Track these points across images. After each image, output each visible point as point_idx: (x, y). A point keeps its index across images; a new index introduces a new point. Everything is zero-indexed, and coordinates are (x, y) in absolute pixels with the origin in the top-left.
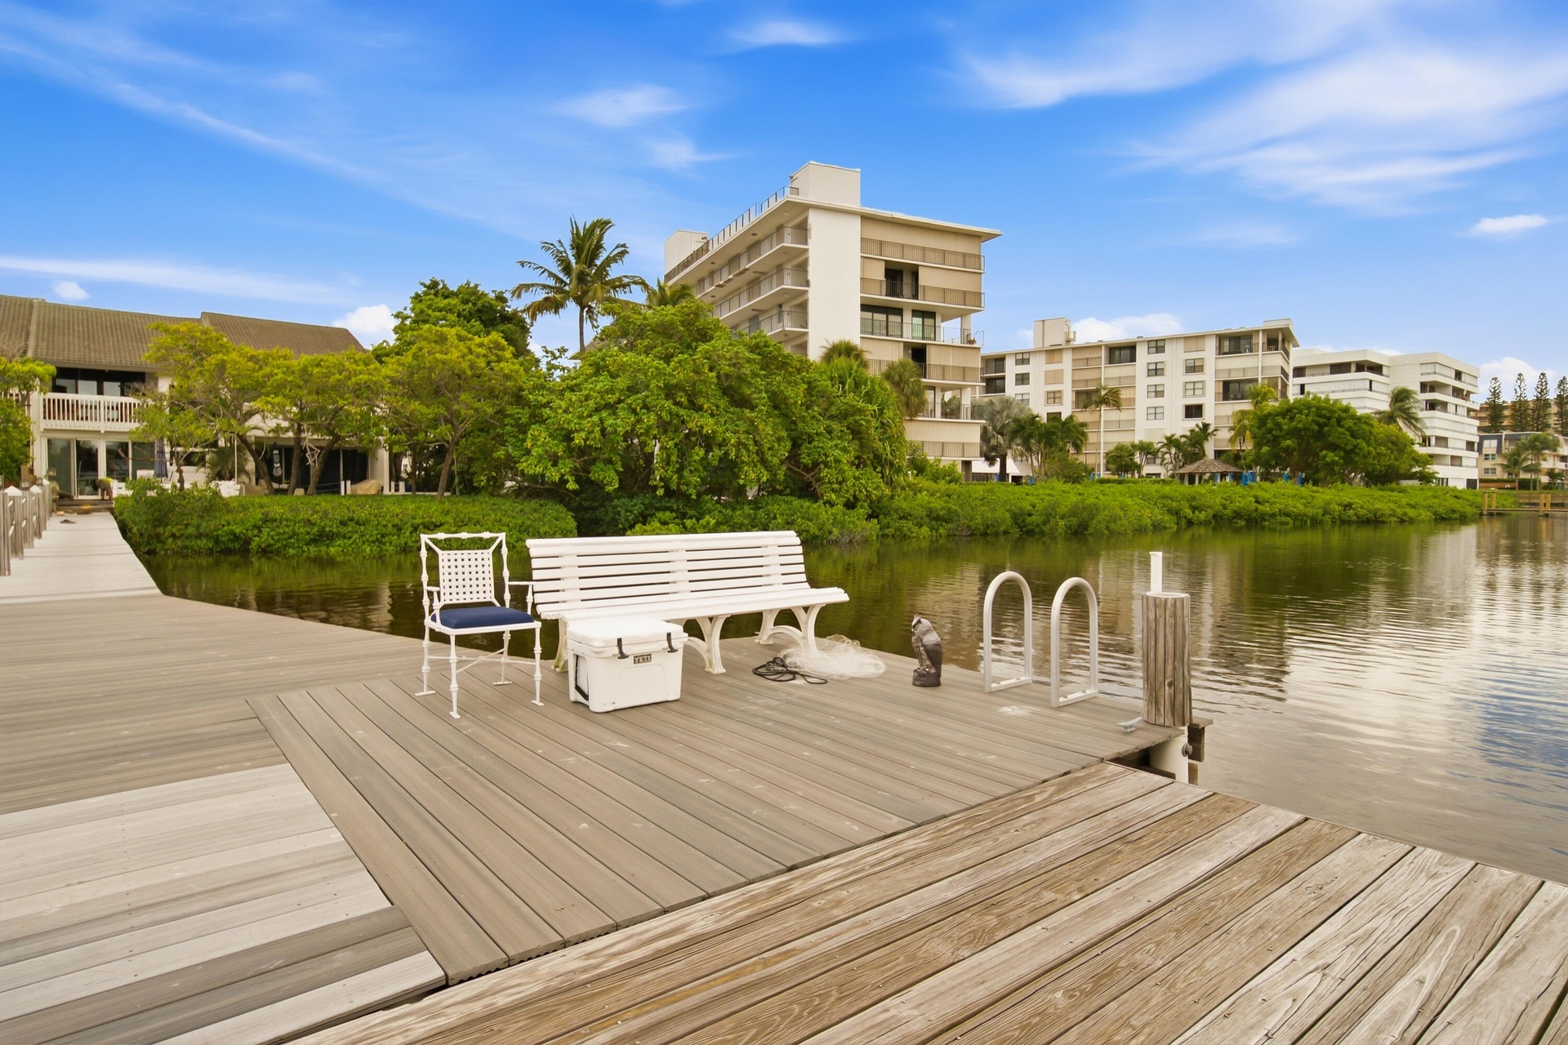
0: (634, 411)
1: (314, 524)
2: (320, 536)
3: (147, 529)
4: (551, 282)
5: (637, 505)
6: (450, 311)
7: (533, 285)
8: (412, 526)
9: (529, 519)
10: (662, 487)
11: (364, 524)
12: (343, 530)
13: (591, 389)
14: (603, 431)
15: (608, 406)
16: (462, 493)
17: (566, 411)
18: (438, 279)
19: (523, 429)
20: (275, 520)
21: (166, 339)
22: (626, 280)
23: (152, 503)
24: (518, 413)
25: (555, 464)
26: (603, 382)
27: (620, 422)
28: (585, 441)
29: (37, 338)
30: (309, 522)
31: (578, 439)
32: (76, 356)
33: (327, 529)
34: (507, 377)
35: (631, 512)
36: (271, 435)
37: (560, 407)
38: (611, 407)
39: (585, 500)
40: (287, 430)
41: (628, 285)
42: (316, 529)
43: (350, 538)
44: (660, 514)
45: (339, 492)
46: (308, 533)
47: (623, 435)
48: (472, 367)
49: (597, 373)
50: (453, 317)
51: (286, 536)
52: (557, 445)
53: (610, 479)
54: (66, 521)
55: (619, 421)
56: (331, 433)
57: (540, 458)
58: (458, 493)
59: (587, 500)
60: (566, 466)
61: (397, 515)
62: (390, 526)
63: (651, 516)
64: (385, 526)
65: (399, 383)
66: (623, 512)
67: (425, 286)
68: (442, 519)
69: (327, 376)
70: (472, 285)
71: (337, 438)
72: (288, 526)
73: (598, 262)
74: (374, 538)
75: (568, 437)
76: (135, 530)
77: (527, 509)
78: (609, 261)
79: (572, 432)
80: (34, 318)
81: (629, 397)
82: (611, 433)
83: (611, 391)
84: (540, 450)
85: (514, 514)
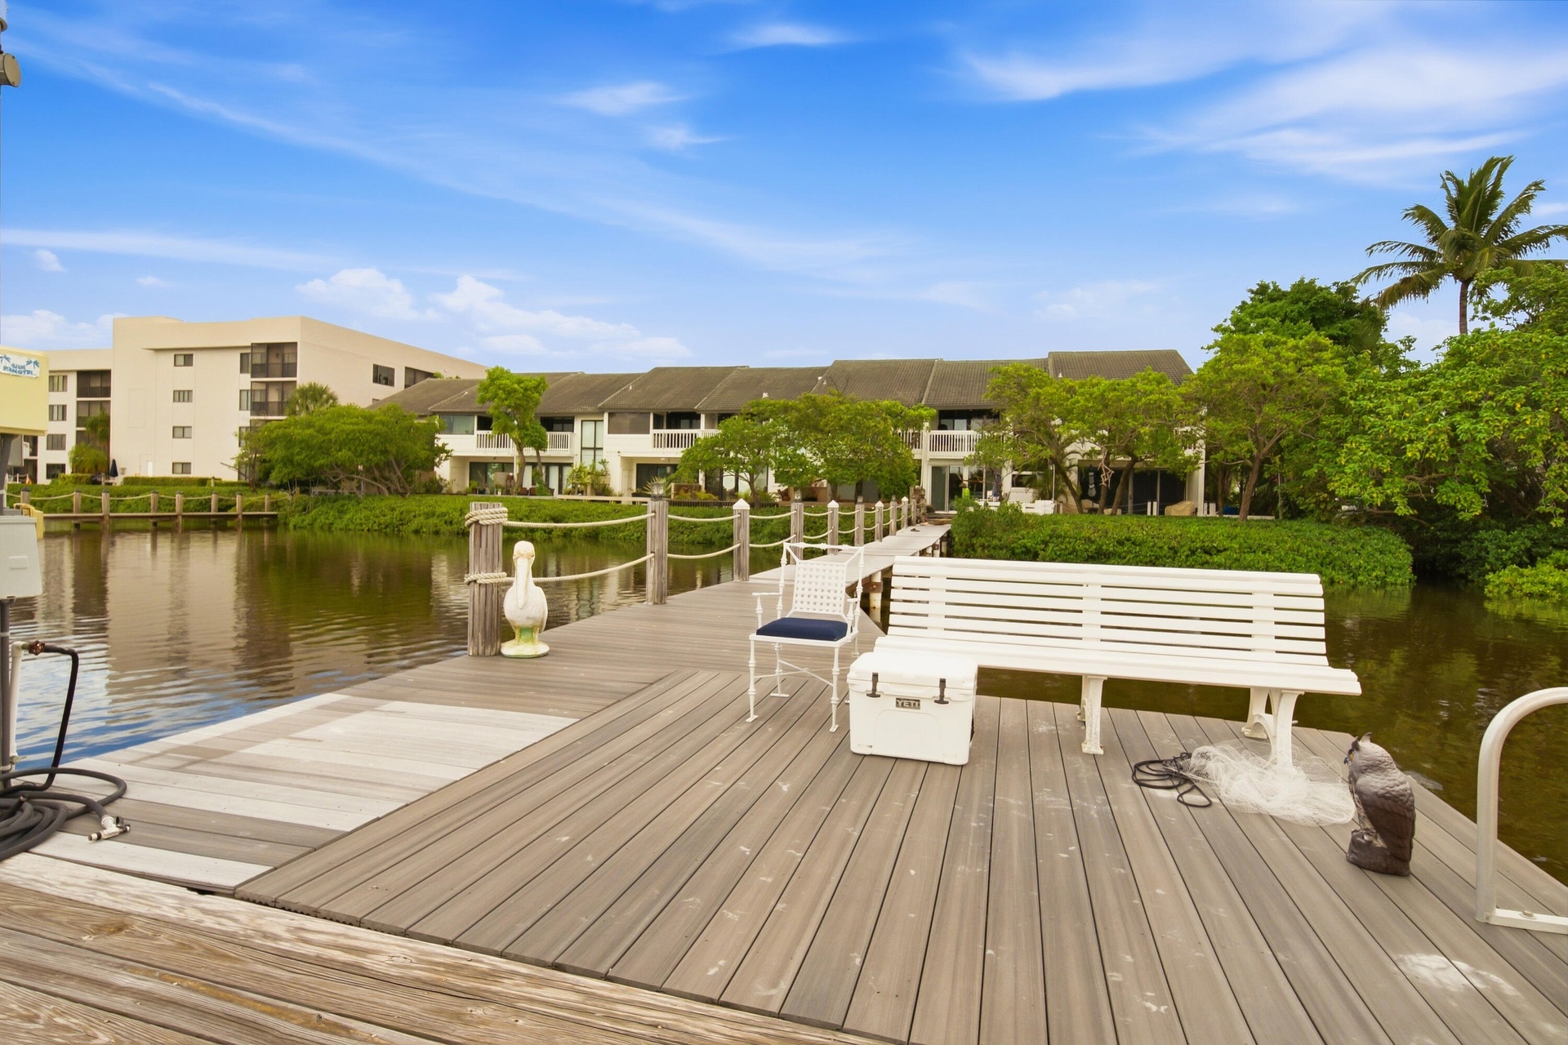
0: (1512, 411)
1: (1093, 542)
2: (1097, 553)
3: (965, 539)
4: (1418, 258)
5: (1519, 540)
6: (1274, 315)
7: (1387, 266)
8: (1190, 549)
9: (1339, 549)
10: (1561, 515)
11: (1140, 545)
12: (1119, 549)
13: (1442, 385)
14: (1454, 442)
15: (1465, 406)
16: (1285, 518)
17: (1400, 416)
18: (1267, 281)
19: (1341, 440)
20: (1060, 536)
21: (1000, 380)
22: (1541, 232)
23: (970, 516)
24: (1336, 423)
25: (1379, 484)
26: (1466, 374)
27: (1485, 428)
28: (1422, 453)
29: (931, 390)
30: (1089, 540)
31: (1412, 452)
32: (954, 399)
33: (1104, 547)
34: (1323, 382)
35: (1507, 548)
36: (1085, 458)
37: (1390, 412)
38: (1472, 408)
39: (1442, 529)
40: (1099, 453)
41: (1546, 236)
42: (1094, 547)
43: (1125, 558)
44: (1557, 554)
45: (1146, 512)
46: (1086, 550)
47: (1487, 444)
48: (1277, 374)
49: (1462, 364)
50: (1275, 322)
51: (1067, 552)
52: (1382, 460)
53: (1470, 504)
54: (914, 530)
55: (1479, 426)
56: (1130, 454)
57: (1356, 476)
58: (1281, 518)
59: (1445, 530)
60: (1394, 487)
61: (1176, 537)
62: (1166, 548)
63: (1543, 556)
64: (1161, 548)
65: (1192, 399)
66: (1491, 547)
67: (1252, 292)
68: (1227, 544)
69: (1120, 400)
70: (1306, 281)
71: (1135, 460)
72: (1070, 543)
73: (1493, 218)
74: (1148, 560)
75: (1399, 450)
76: (957, 539)
77: (1339, 538)
78: (1510, 213)
79: (1403, 443)
80: (932, 374)
81: (1503, 390)
82: (1467, 442)
83: (1473, 386)
84: (1356, 466)
85: (1320, 543)
